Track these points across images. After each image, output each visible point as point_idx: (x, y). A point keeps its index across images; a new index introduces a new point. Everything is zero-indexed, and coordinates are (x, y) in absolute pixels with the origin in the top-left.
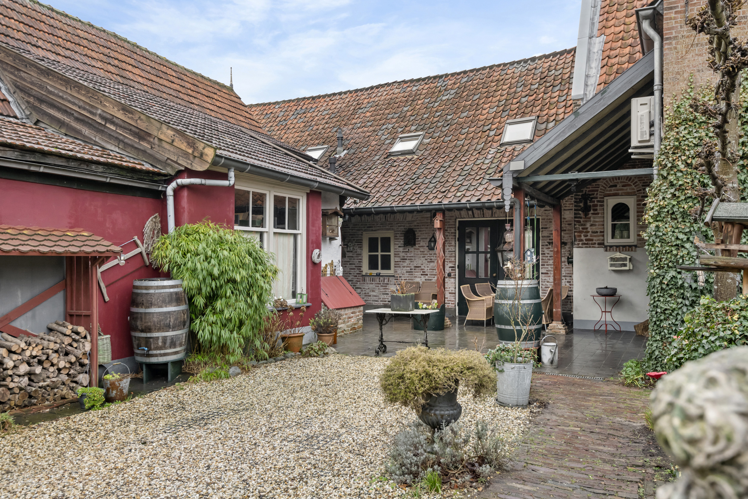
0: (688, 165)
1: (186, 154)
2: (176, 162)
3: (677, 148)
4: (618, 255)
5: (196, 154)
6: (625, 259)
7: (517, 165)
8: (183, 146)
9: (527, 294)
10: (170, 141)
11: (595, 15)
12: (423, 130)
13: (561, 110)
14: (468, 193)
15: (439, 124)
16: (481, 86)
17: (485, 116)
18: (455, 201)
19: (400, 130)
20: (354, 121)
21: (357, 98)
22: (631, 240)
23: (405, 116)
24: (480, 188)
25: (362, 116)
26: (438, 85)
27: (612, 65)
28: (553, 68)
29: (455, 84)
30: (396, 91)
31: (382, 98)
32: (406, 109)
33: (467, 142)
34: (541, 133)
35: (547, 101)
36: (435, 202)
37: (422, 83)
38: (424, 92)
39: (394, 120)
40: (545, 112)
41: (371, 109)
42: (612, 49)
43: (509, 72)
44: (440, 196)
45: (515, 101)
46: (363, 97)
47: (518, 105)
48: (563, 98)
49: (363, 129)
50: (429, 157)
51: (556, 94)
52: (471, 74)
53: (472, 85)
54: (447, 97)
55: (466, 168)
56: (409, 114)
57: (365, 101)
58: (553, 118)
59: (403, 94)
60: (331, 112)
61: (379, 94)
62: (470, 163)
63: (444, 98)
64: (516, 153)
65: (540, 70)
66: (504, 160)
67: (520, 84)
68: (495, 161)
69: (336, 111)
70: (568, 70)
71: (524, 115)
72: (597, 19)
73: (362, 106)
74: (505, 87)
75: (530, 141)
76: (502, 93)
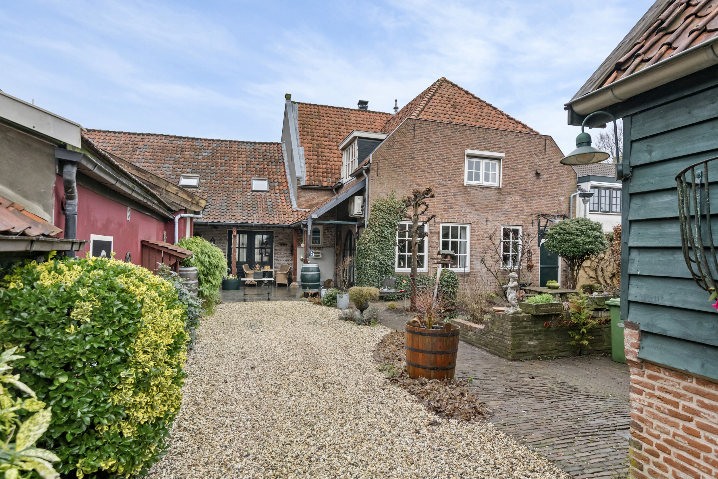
0: (379, 225)
1: (186, 201)
2: (179, 205)
3: (375, 218)
4: (317, 251)
5: (194, 202)
6: (319, 253)
7: (315, 216)
8: (185, 197)
9: (316, 270)
10: (175, 193)
11: (297, 134)
12: (197, 173)
13: (280, 177)
14: (250, 218)
15: (207, 171)
16: (227, 152)
17: (237, 172)
18: (244, 222)
19: (179, 170)
20: (136, 157)
21: (132, 140)
22: (321, 244)
23: (179, 161)
24: (254, 216)
25: (142, 154)
26: (197, 144)
27: (310, 164)
28: (268, 151)
29: (209, 146)
30: (165, 141)
31: (155, 144)
32: (177, 156)
33: (230, 186)
34: (272, 188)
35: (270, 170)
36: (233, 222)
37: (184, 140)
38: (187, 146)
39: (171, 162)
40: (271, 176)
41: (149, 150)
42: (309, 155)
43: (243, 147)
44: (233, 218)
45: (252, 166)
46: (137, 140)
47: (254, 169)
48: (278, 170)
49: (148, 164)
50: (210, 192)
51: (274, 167)
52: (218, 143)
53: (221, 150)
54: (206, 154)
55: (238, 202)
56: (181, 160)
57: (141, 143)
58: (276, 180)
59: (172, 145)
60: (110, 145)
61: (151, 141)
62: (239, 200)
63: (204, 154)
64: (263, 197)
65: (261, 151)
66: (258, 200)
67: (252, 157)
68: (253, 200)
69: (115, 145)
70: (277, 154)
71: (260, 175)
72: (298, 137)
73: (140, 147)
74: (243, 156)
75: (268, 192)
76: (242, 160)
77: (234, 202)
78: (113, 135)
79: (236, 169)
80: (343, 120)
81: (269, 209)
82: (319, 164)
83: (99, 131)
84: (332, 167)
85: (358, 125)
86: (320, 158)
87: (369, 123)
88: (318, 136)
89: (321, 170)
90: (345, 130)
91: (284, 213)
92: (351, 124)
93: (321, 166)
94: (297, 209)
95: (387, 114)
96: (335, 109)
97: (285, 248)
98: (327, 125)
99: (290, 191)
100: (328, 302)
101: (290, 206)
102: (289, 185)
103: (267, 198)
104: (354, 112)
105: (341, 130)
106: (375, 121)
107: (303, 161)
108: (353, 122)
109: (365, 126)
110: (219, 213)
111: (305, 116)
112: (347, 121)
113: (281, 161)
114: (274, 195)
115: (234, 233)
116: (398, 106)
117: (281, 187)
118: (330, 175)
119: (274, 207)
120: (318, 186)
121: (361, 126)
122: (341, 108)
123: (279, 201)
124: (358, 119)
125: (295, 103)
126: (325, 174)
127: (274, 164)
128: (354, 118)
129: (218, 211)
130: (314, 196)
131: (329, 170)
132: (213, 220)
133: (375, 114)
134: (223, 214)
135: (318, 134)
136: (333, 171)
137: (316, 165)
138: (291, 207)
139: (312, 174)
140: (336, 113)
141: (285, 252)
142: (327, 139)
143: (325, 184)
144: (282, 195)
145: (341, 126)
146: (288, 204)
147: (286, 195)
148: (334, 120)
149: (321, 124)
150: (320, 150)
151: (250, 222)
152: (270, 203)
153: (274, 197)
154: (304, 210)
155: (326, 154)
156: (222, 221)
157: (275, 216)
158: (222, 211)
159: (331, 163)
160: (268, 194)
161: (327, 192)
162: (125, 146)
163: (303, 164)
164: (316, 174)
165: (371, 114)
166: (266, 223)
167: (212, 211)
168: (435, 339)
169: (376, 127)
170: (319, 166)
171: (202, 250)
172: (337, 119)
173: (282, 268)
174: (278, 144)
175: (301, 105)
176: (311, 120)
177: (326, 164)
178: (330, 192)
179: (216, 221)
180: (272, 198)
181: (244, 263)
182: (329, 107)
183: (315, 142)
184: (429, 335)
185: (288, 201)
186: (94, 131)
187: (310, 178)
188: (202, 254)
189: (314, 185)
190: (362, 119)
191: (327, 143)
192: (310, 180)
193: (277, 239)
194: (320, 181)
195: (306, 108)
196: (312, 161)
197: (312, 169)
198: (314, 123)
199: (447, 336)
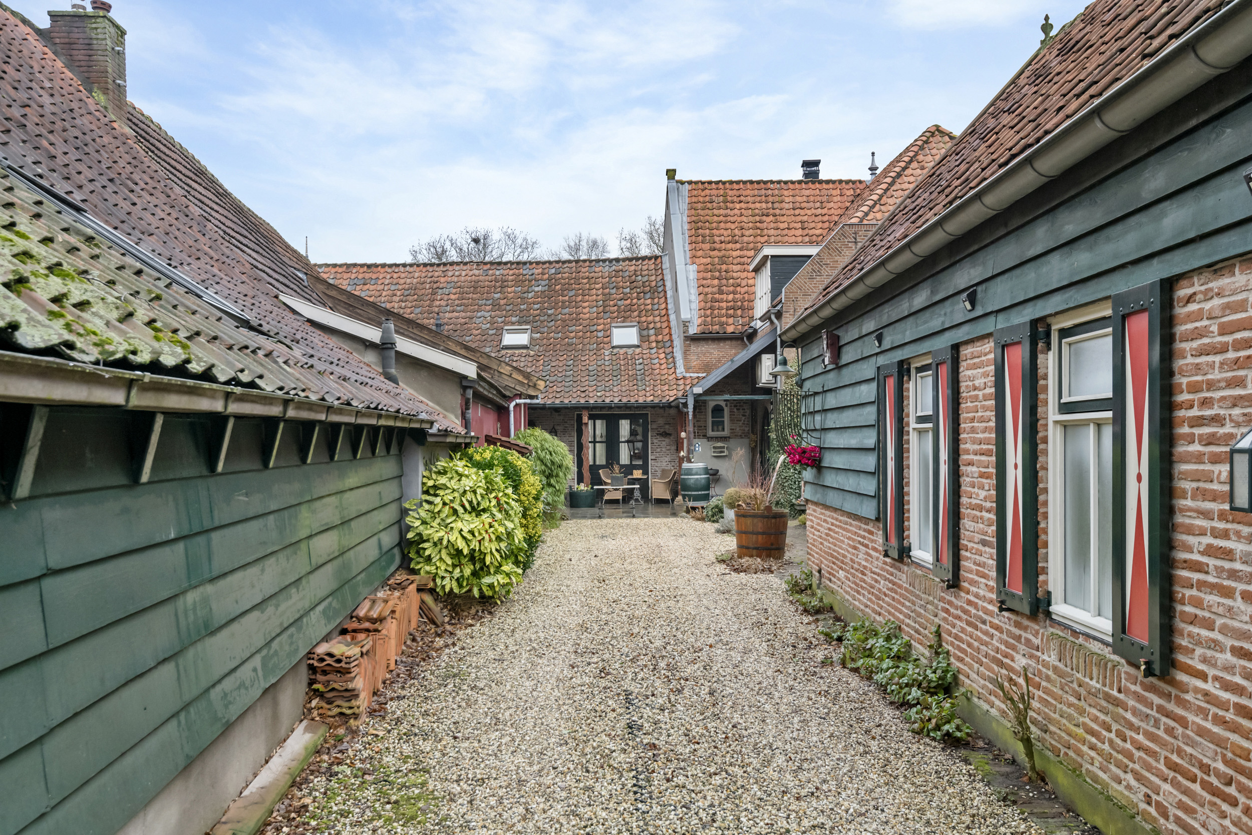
1: (522, 384)
2: (514, 389)
5: (531, 384)
7: (698, 390)
8: (520, 378)
11: (684, 242)
12: (527, 323)
13: (657, 319)
14: (608, 394)
15: (542, 318)
16: (572, 281)
17: (588, 315)
18: (600, 400)
19: (500, 320)
20: (438, 303)
21: (430, 274)
22: (726, 433)
23: (499, 304)
24: (615, 389)
25: (446, 297)
26: (525, 272)
27: (707, 294)
28: (639, 273)
29: (543, 274)
30: (477, 272)
31: (463, 279)
32: (497, 296)
33: (578, 341)
34: (644, 339)
35: (642, 307)
36: (582, 401)
37: (505, 267)
38: (511, 278)
39: (488, 308)
40: (644, 319)
41: (454, 291)
42: (704, 279)
43: (597, 270)
44: (583, 395)
45: (612, 303)
46: (436, 274)
47: (616, 308)
48: (656, 307)
49: (455, 314)
50: (547, 354)
51: (649, 301)
52: (557, 266)
53: (563, 278)
54: (540, 288)
55: (591, 368)
56: (502, 302)
57: (442, 280)
58: (651, 326)
59: (487, 278)
60: (400, 287)
61: (457, 273)
62: (591, 364)
63: (537, 289)
64: (629, 357)
65: (627, 274)
66: (622, 362)
67: (612, 286)
68: (614, 363)
69: (407, 286)
70: (653, 278)
71: (625, 319)
72: (687, 247)
73: (441, 286)
74: (597, 286)
75: (638, 346)
76: (596, 294)
77: (583, 369)
78: (402, 269)
79: (588, 312)
80: (770, 205)
81: (639, 377)
82: (721, 292)
83: (384, 266)
84: (744, 298)
85: (797, 212)
86: (724, 281)
87: (818, 205)
88: (722, 243)
89: (724, 305)
90: (772, 225)
91: (663, 383)
92: (783, 212)
93: (724, 297)
94: (684, 374)
95: (854, 182)
96: (756, 186)
97: (667, 440)
98: (739, 219)
99: (675, 343)
100: (713, 516)
101: (672, 370)
102: (673, 332)
103: (637, 357)
104: (791, 186)
105: (765, 225)
106: (830, 199)
107: (694, 291)
108: (787, 206)
109: (809, 212)
110: (562, 388)
111: (699, 206)
112: (776, 205)
113: (660, 289)
114: (648, 351)
115: (585, 419)
116: (877, 164)
117: (660, 337)
118: (739, 312)
119: (647, 373)
120: (718, 333)
121: (802, 212)
122: (765, 182)
123: (656, 361)
124: (798, 199)
125: (682, 183)
126: (731, 312)
127: (648, 296)
128: (791, 199)
129: (560, 385)
130: (712, 351)
131: (739, 303)
132: (553, 400)
133: (831, 186)
134: (567, 390)
135: (722, 238)
136: (746, 303)
137: (717, 296)
138: (675, 372)
139: (709, 312)
140: (756, 192)
141: (668, 447)
142: (738, 246)
143: (730, 329)
144: (661, 351)
145: (764, 218)
146: (670, 366)
147: (667, 351)
148: (752, 206)
149: (729, 218)
150: (724, 267)
151: (608, 401)
152: (641, 367)
153: (648, 355)
154: (696, 375)
155: (735, 274)
156: (566, 401)
157: (648, 389)
158: (567, 384)
159: (743, 290)
160: (638, 350)
161: (734, 342)
162: (421, 287)
163: (694, 297)
164: (716, 312)
165: (825, 186)
166: (633, 400)
167: (551, 385)
168: (756, 520)
169: (832, 211)
170: (721, 296)
171: (542, 445)
172: (758, 205)
173: (664, 472)
174: (656, 257)
175: (694, 186)
176: (710, 212)
177: (734, 293)
178: (739, 342)
179: (557, 401)
180: (645, 356)
181: (602, 467)
182: (745, 182)
183: (716, 253)
184: (750, 516)
185: (671, 360)
186: (376, 266)
187: (705, 321)
188: (543, 450)
189: (711, 333)
190: (805, 199)
191: (738, 253)
192: (705, 324)
193: (654, 426)
194: (722, 324)
195: (703, 190)
196: (709, 290)
197: (709, 305)
198: (716, 218)
199: (767, 517)
